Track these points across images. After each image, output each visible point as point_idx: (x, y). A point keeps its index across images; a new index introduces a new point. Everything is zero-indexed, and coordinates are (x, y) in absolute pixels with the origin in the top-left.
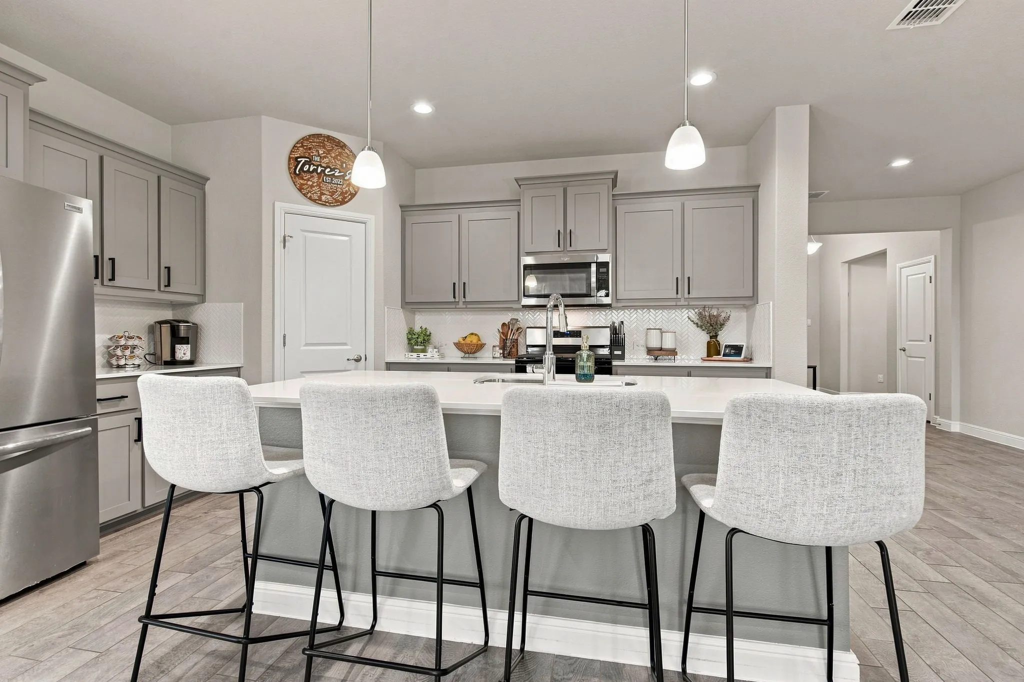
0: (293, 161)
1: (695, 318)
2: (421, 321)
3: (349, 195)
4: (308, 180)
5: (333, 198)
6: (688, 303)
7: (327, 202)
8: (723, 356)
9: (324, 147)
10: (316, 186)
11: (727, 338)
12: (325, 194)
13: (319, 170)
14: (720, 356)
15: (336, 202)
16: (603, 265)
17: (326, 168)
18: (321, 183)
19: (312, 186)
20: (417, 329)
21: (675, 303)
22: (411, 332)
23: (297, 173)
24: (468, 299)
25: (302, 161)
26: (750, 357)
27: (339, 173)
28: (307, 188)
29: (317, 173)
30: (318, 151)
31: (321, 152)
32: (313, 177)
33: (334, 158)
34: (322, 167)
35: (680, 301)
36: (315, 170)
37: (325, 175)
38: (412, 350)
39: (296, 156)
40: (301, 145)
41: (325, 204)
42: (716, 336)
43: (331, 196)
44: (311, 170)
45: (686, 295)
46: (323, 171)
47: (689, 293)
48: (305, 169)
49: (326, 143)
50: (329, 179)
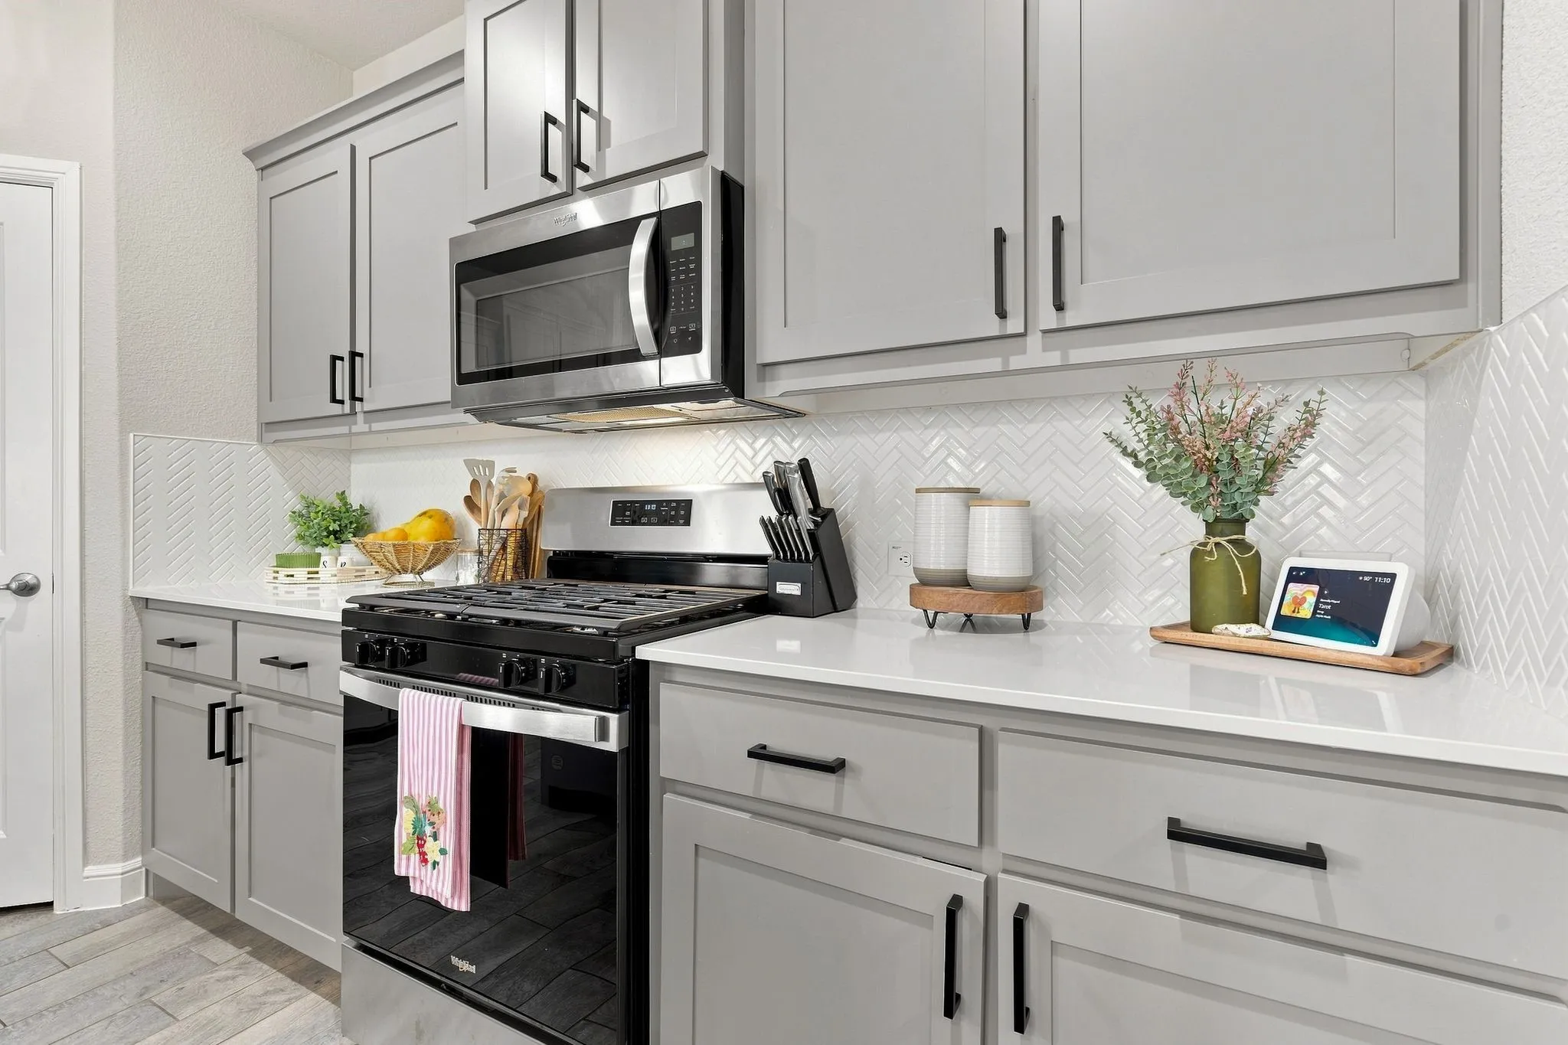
6: (1065, 356)
8: (1276, 626)
11: (1300, 531)
14: (1255, 629)
21: (999, 360)
26: (1445, 641)
35: (1023, 351)
42: (1242, 521)
45: (1047, 317)
47: (1059, 307)
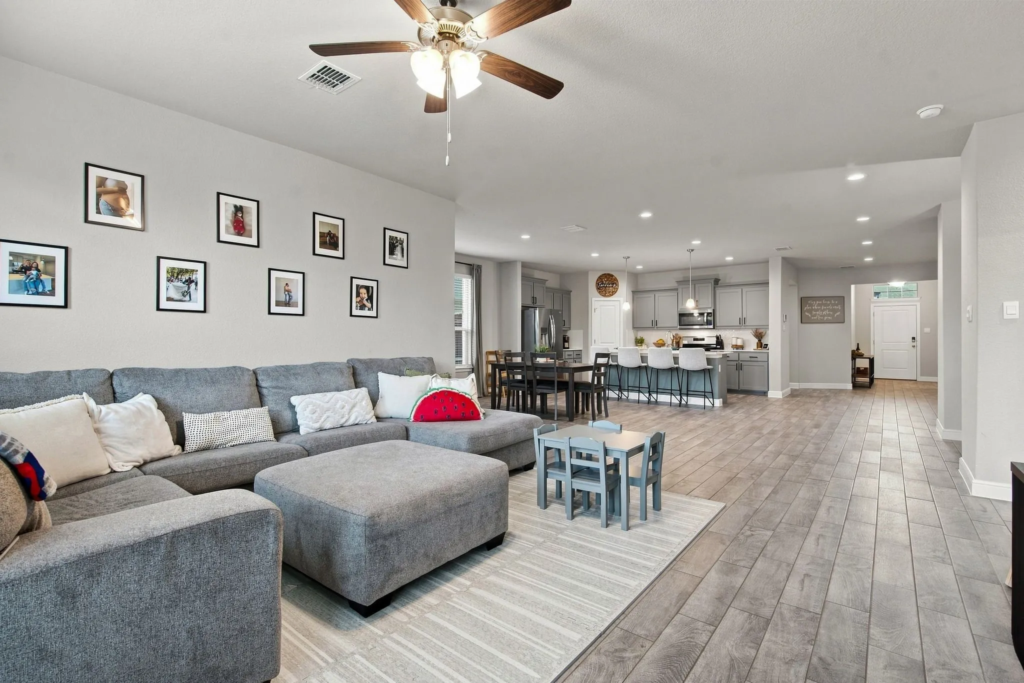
0: (597, 284)
1: (751, 333)
2: (641, 334)
3: (615, 292)
4: (602, 289)
5: (611, 294)
9: (607, 278)
10: (604, 291)
12: (607, 293)
14: (761, 348)
16: (710, 314)
17: (607, 284)
20: (639, 338)
22: (636, 339)
23: (599, 287)
24: (658, 326)
25: (600, 283)
27: (611, 285)
28: (602, 292)
29: (605, 287)
30: (605, 279)
33: (610, 281)
38: (637, 346)
39: (598, 281)
40: (600, 278)
41: (608, 296)
44: (603, 286)
48: (601, 286)
49: (607, 276)
50: (608, 288)
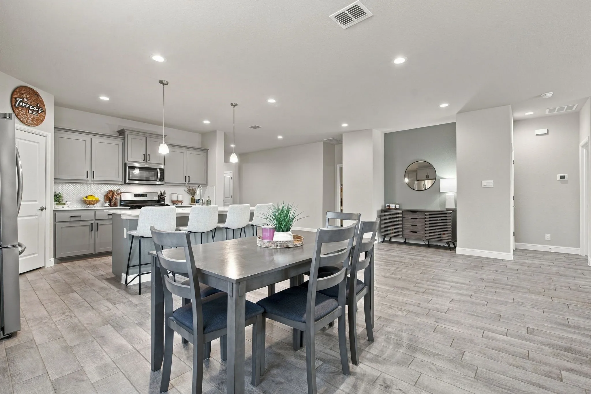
0: (14, 99)
1: (186, 189)
2: (60, 189)
3: (40, 121)
4: (21, 110)
5: (33, 122)
7: (30, 124)
9: (30, 95)
10: (25, 114)
11: (197, 197)
12: (29, 119)
13: (27, 106)
15: (34, 124)
16: (162, 170)
17: (30, 105)
18: (27, 113)
19: (23, 114)
22: (56, 194)
23: (17, 106)
24: (95, 179)
25: (19, 100)
27: (36, 109)
28: (21, 115)
29: (26, 108)
30: (26, 96)
31: (28, 97)
32: (24, 109)
33: (34, 101)
34: (28, 105)
35: (185, 184)
36: (25, 106)
37: (29, 109)
39: (16, 97)
40: (18, 91)
42: (194, 197)
43: (32, 121)
44: (23, 106)
46: (29, 107)
47: (189, 182)
48: (21, 105)
49: (30, 92)
50: (31, 112)
